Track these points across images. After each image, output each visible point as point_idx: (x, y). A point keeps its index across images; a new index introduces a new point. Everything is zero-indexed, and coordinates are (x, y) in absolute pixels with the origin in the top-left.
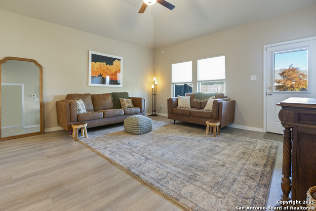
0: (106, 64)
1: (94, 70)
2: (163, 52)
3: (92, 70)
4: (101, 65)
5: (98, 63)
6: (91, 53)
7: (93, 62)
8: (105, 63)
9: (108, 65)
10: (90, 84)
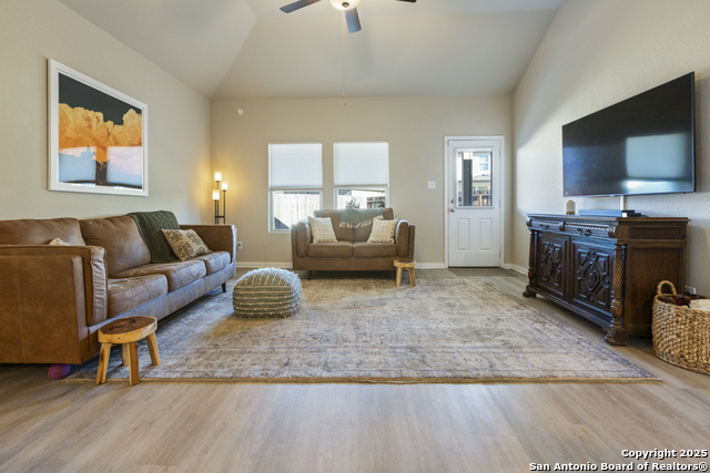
0: (105, 120)
1: (69, 133)
2: (240, 112)
3: (62, 131)
4: (88, 119)
5: (80, 111)
6: (56, 68)
7: (65, 105)
8: (100, 115)
9: (110, 123)
10: (55, 184)
